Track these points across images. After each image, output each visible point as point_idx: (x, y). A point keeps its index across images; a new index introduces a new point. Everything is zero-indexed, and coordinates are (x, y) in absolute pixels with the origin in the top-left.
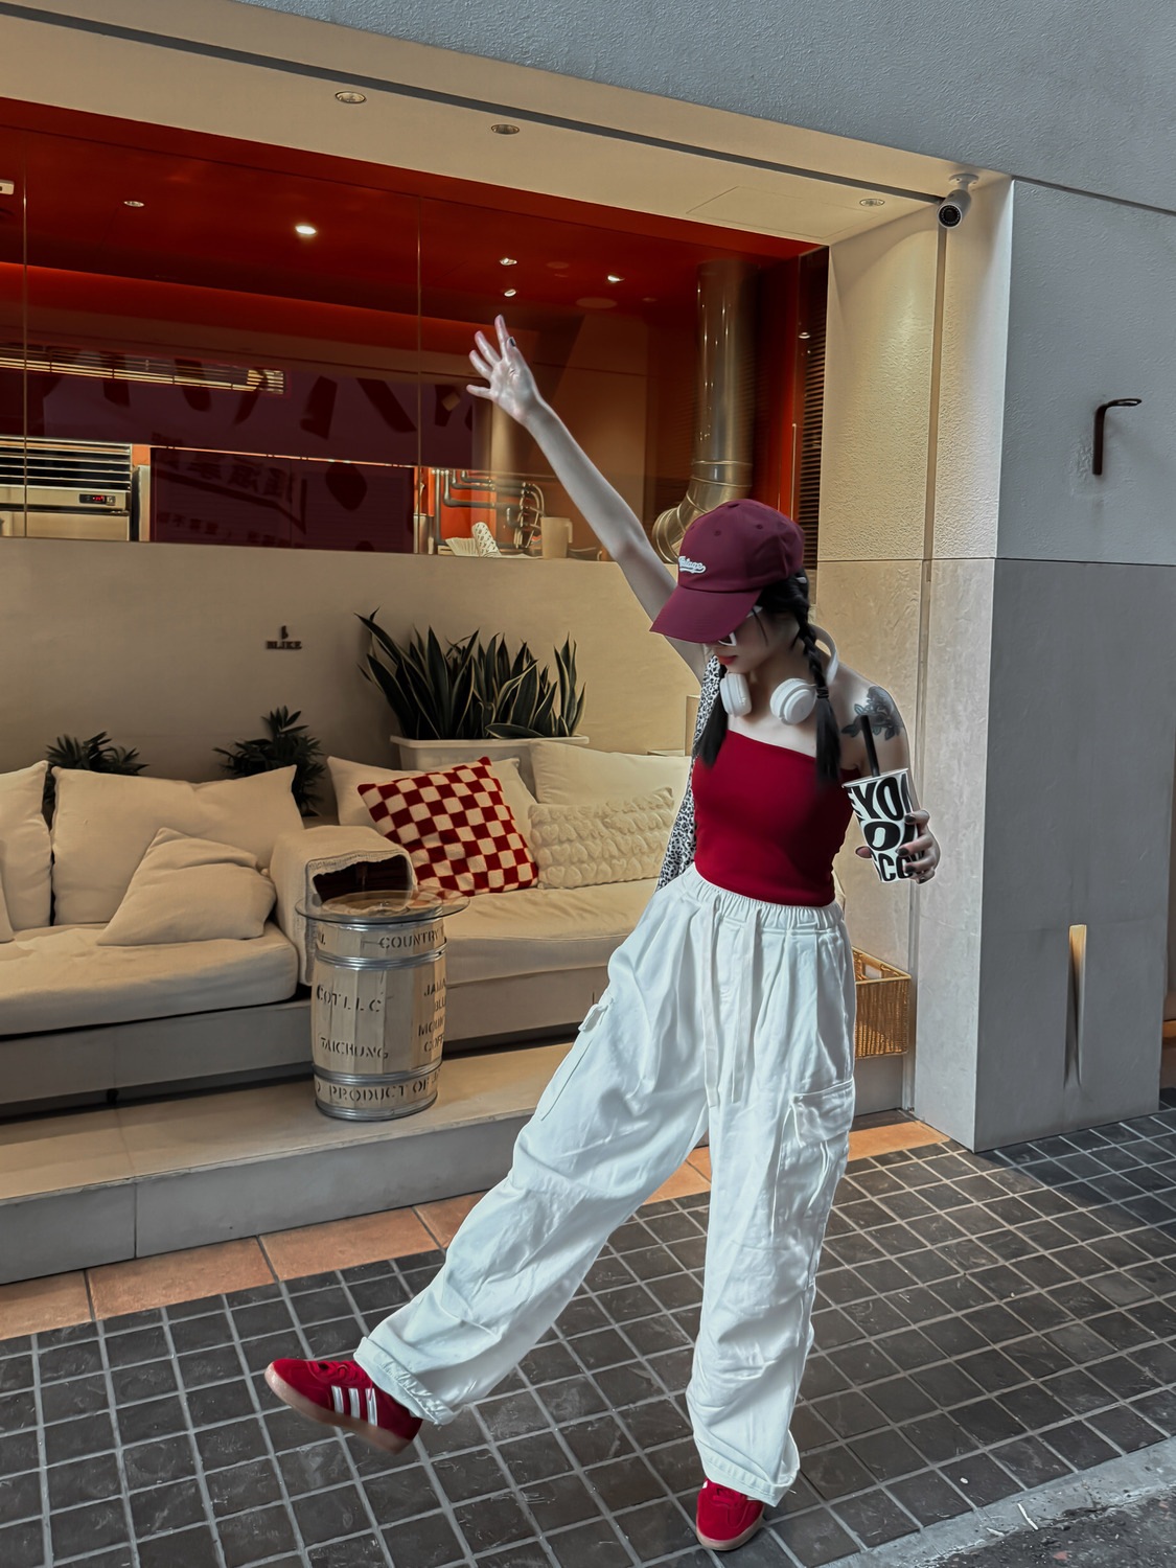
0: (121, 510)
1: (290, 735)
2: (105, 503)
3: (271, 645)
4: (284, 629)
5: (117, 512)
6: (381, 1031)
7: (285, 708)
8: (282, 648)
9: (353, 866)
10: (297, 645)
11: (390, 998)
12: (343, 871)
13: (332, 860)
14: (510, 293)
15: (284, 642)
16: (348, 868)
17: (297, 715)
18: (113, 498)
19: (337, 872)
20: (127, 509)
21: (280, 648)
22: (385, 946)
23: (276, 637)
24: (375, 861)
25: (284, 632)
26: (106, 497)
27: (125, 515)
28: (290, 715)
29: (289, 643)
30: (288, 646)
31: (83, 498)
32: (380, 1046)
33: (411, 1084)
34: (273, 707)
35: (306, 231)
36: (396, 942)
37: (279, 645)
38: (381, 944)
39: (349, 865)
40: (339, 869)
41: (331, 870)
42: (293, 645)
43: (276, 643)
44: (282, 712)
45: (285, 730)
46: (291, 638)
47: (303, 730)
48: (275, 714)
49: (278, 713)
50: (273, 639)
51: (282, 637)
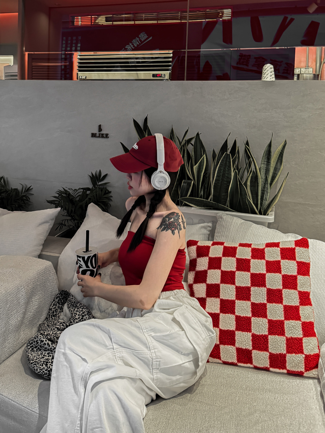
1: (101, 187)
2: (159, 77)
8: (99, 137)
17: (106, 176)
23: (96, 131)
26: (161, 74)
28: (102, 176)
31: (154, 76)
34: (94, 170)
37: (97, 135)
42: (104, 136)
43: (96, 134)
44: (98, 174)
45: (100, 183)
46: (104, 132)
47: (108, 184)
48: (94, 174)
49: (96, 174)
50: (94, 132)
51: (99, 132)
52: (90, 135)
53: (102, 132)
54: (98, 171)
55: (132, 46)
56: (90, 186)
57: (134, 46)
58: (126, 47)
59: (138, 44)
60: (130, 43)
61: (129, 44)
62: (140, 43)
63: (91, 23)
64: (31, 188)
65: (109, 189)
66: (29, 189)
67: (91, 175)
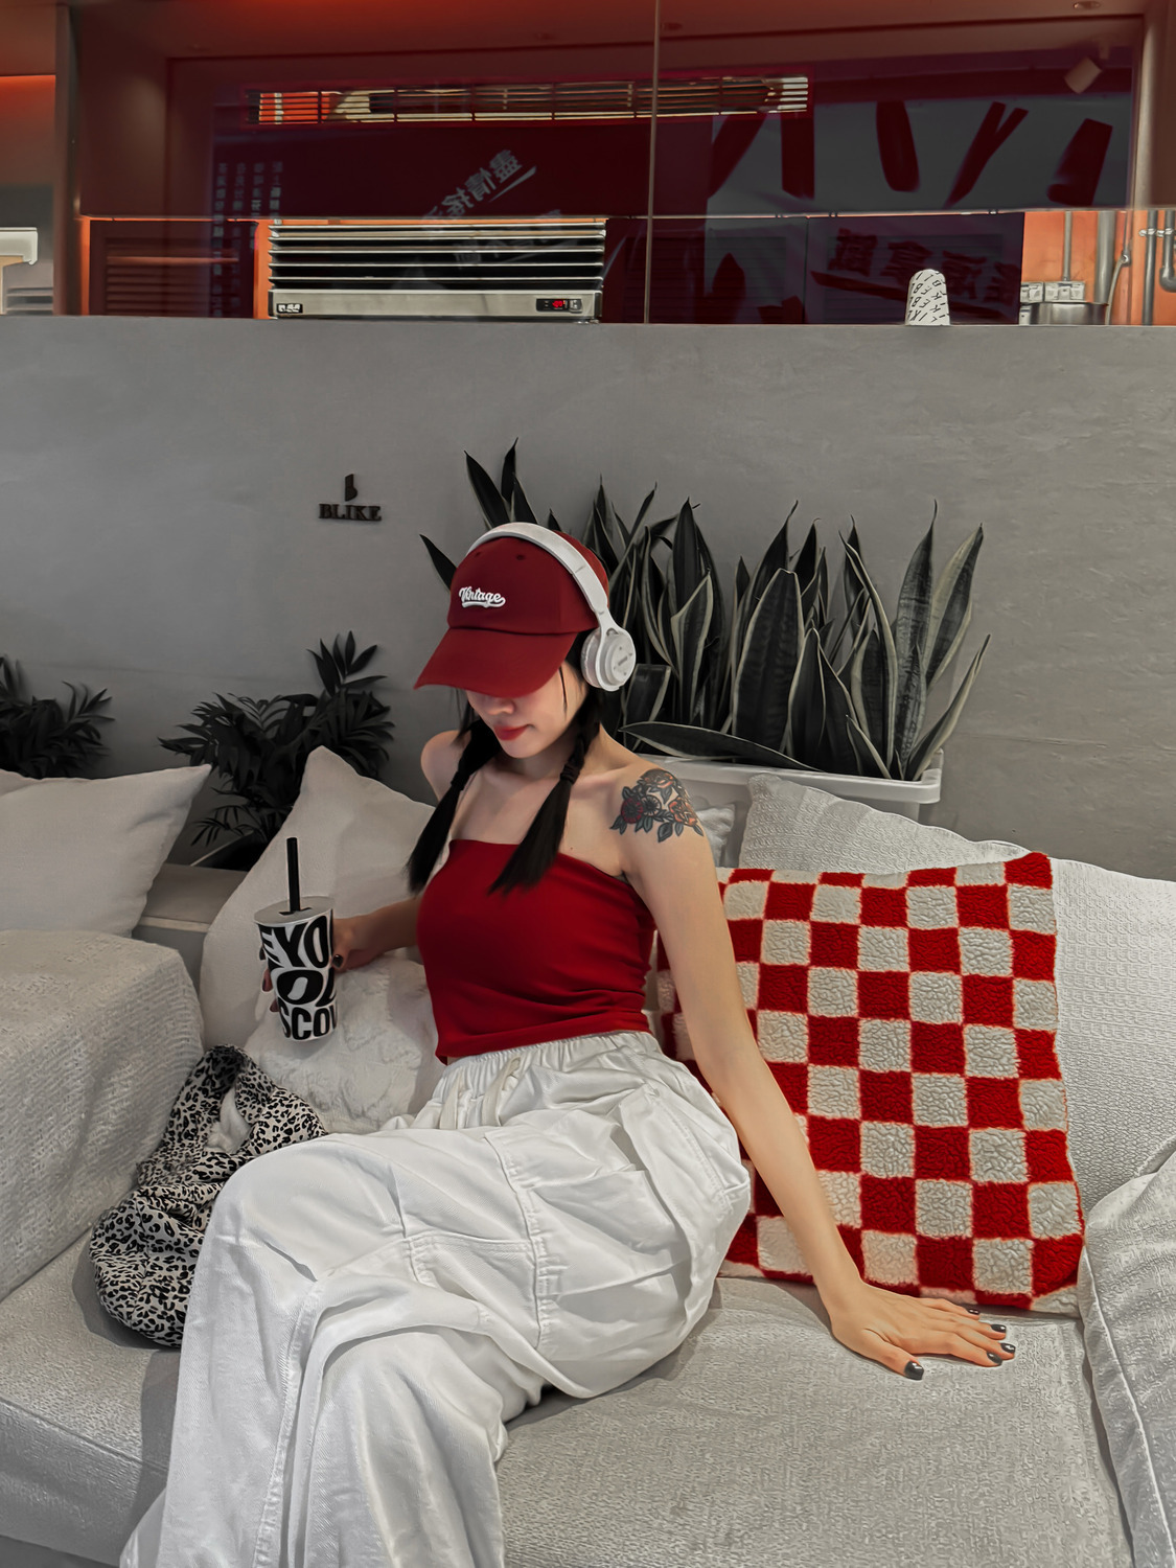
1: (355, 691)
7: (352, 641)
8: (346, 517)
17: (370, 653)
18: (580, 302)
23: (337, 497)
26: (568, 300)
28: (358, 653)
37: (341, 511)
42: (366, 513)
43: (336, 506)
44: (342, 647)
45: (350, 679)
46: (362, 500)
48: (330, 648)
49: (336, 646)
50: (331, 501)
51: (347, 499)
52: (317, 511)
53: (357, 502)
54: (345, 637)
55: (465, 199)
56: (316, 689)
57: (472, 200)
58: (444, 203)
59: (488, 191)
60: (458, 189)
61: (455, 192)
62: (494, 187)
63: (320, 114)
64: (103, 698)
65: (383, 699)
66: (96, 703)
67: (318, 651)
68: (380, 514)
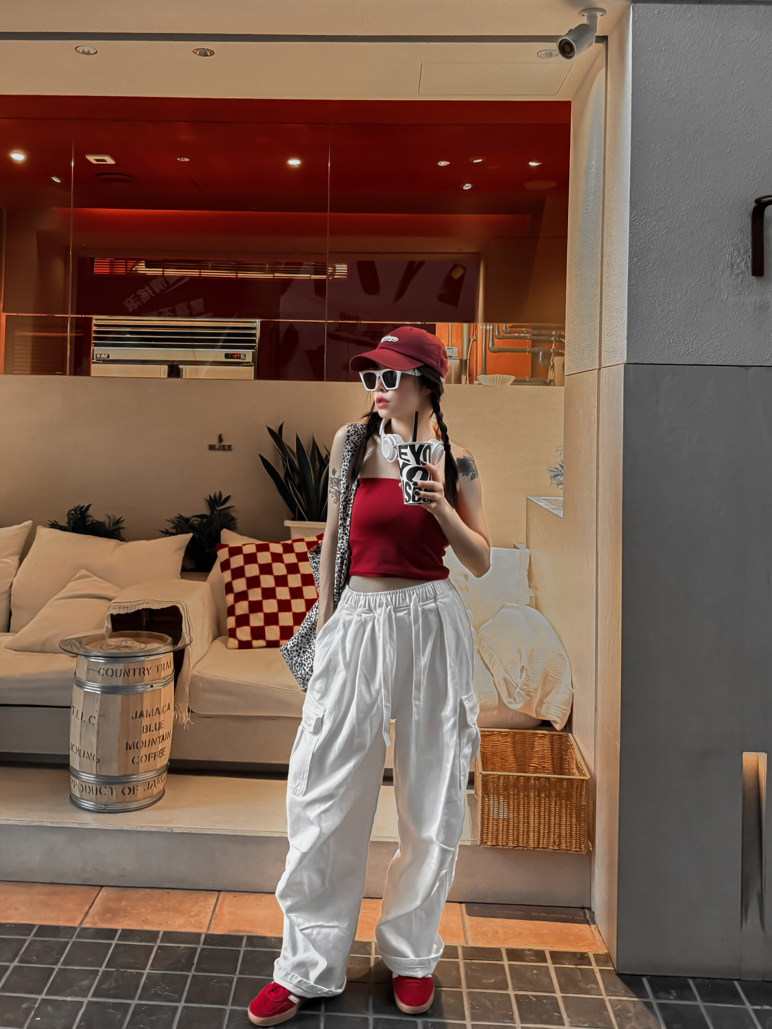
0: (249, 363)
1: (222, 512)
2: (239, 358)
3: (212, 447)
4: (220, 436)
5: (247, 364)
6: (94, 740)
7: (220, 493)
9: (139, 611)
10: (229, 448)
11: (102, 716)
12: (132, 613)
13: (126, 604)
14: (467, 187)
15: (221, 446)
16: (135, 612)
17: (228, 498)
18: (245, 355)
19: (127, 614)
20: (253, 362)
21: (218, 449)
22: (101, 674)
23: (215, 442)
24: (156, 608)
25: (221, 439)
26: (240, 355)
27: (251, 366)
28: (223, 498)
29: (224, 446)
30: (224, 448)
31: (227, 356)
32: (94, 752)
33: (120, 787)
34: (212, 492)
35: (294, 162)
36: (110, 673)
37: (216, 448)
38: (99, 672)
39: (136, 609)
40: (129, 612)
41: (123, 612)
42: (226, 448)
43: (215, 445)
44: (217, 495)
45: (220, 508)
46: (225, 443)
47: (231, 509)
48: (212, 497)
49: (215, 496)
50: (212, 443)
51: (220, 442)
52: (208, 447)
53: (224, 443)
54: (218, 492)
56: (207, 512)
63: (126, 270)
64: (122, 519)
65: (233, 514)
66: (118, 522)
67: (208, 499)
68: (232, 448)
